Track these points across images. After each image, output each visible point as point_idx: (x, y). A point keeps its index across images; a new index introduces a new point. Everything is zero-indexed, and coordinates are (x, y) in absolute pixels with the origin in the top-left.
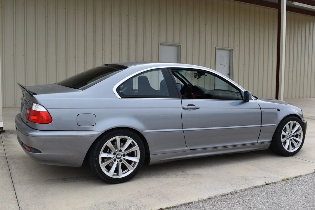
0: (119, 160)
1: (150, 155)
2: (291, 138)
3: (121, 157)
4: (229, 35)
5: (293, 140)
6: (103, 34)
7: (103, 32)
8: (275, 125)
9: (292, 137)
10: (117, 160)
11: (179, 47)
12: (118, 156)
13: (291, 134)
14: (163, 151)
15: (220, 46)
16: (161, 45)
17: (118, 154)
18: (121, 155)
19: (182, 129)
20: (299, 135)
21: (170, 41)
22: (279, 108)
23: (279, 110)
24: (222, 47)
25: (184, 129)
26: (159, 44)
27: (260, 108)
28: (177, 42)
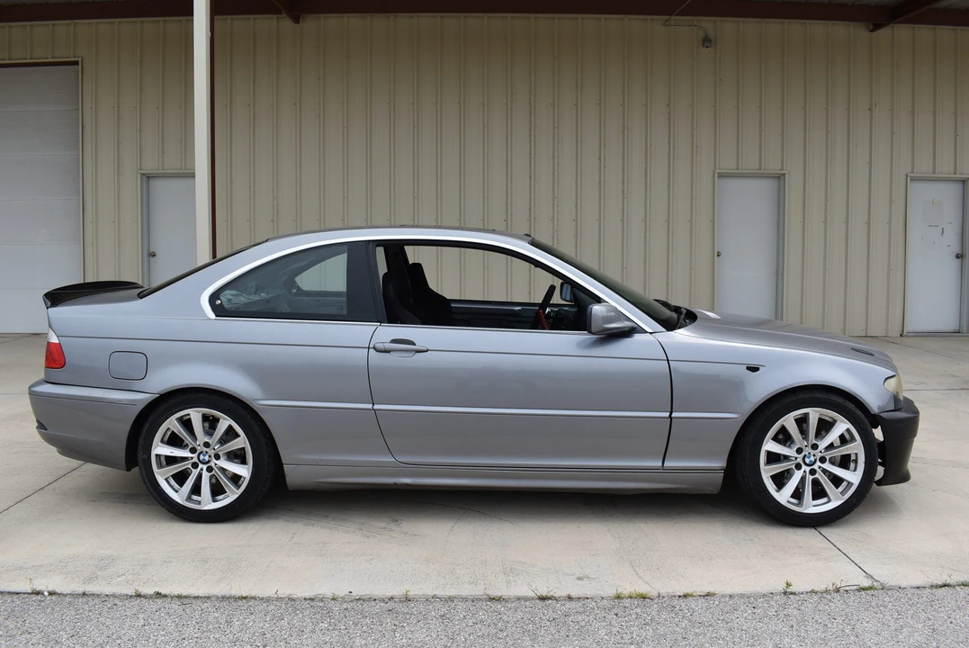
0: (205, 467)
1: (282, 464)
2: (815, 467)
3: (209, 462)
4: (956, 135)
5: (820, 474)
6: (554, 160)
7: (554, 153)
8: (735, 417)
9: (818, 463)
10: (201, 466)
11: (780, 177)
12: (202, 457)
13: (813, 452)
14: (317, 457)
15: (924, 167)
16: (721, 176)
17: (202, 452)
18: (210, 456)
19: (370, 406)
20: (853, 457)
21: (750, 163)
22: (754, 363)
23: (754, 369)
24: (931, 171)
25: (376, 407)
26: (716, 175)
27: (668, 360)
28: (773, 166)
